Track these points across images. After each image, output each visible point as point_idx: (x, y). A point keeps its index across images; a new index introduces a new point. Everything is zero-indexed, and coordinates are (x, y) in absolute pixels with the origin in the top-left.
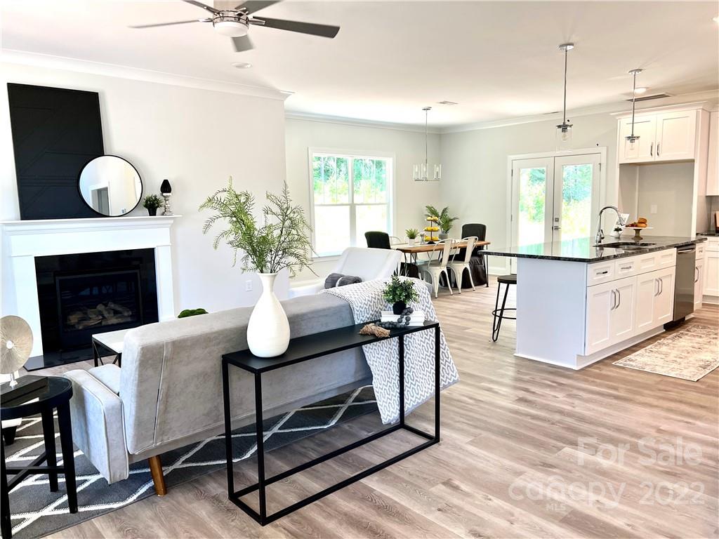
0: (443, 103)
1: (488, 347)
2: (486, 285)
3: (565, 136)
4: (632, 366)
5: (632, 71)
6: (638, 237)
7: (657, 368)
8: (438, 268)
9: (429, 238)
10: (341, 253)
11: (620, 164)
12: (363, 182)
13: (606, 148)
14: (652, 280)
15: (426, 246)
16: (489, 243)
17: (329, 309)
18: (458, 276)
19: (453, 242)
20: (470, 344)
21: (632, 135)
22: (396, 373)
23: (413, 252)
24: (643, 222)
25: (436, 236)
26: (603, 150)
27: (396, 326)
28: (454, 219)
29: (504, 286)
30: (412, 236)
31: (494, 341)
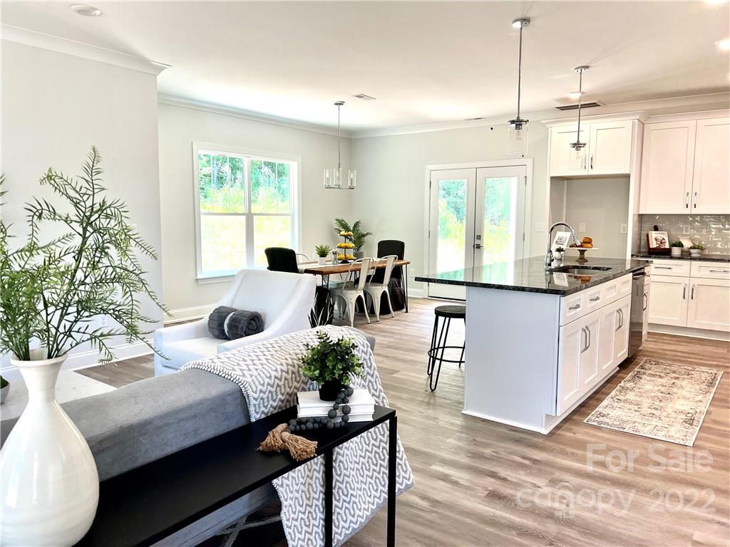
0: (360, 97)
1: (426, 400)
2: (405, 310)
3: (519, 134)
4: (608, 424)
5: (578, 68)
6: (582, 259)
7: (639, 427)
8: (354, 292)
9: (342, 256)
10: (235, 273)
11: (552, 178)
12: (261, 190)
13: (532, 160)
14: (613, 313)
15: (339, 265)
16: (408, 263)
17: (200, 403)
18: (376, 299)
19: (372, 261)
20: (404, 396)
21: (578, 141)
22: (320, 488)
23: (324, 273)
24: (588, 242)
25: (350, 254)
26: (529, 162)
27: (325, 425)
28: (367, 234)
29: (441, 319)
30: (323, 254)
31: (432, 390)
